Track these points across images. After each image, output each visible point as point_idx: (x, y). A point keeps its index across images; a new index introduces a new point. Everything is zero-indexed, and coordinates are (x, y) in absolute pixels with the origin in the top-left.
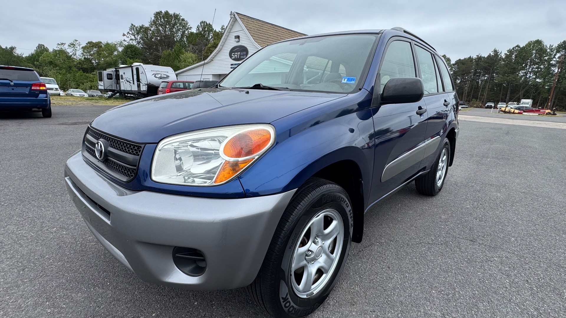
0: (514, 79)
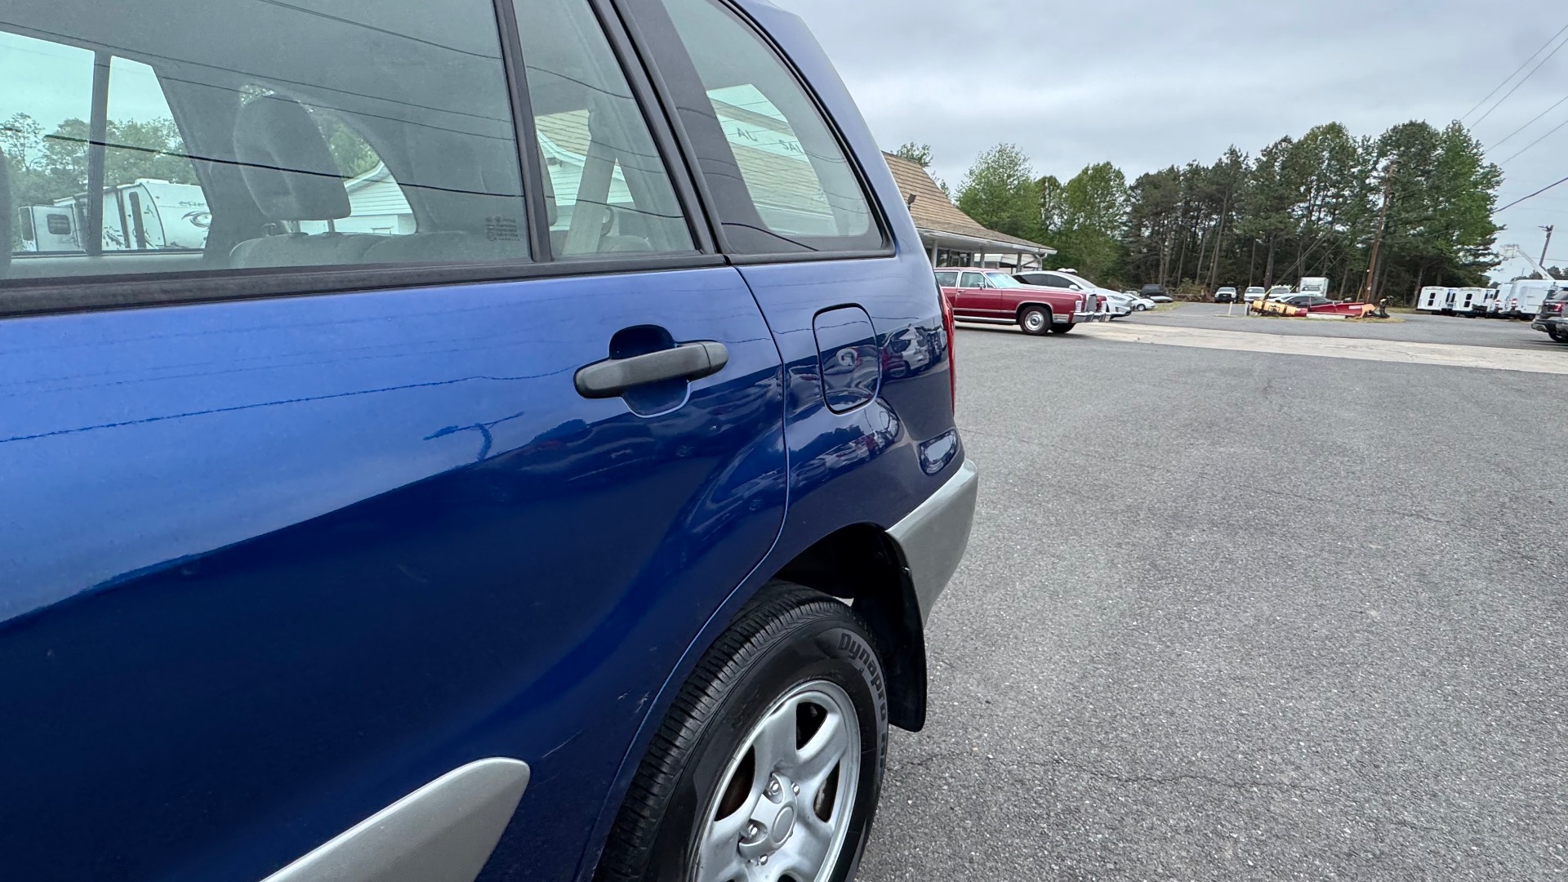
0: (1282, 226)
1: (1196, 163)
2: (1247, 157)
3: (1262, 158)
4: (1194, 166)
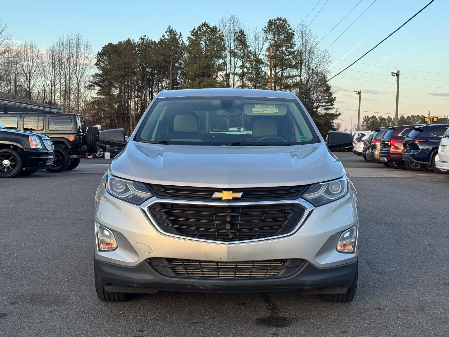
2: (181, 35)
3: (192, 37)
4: (145, 40)
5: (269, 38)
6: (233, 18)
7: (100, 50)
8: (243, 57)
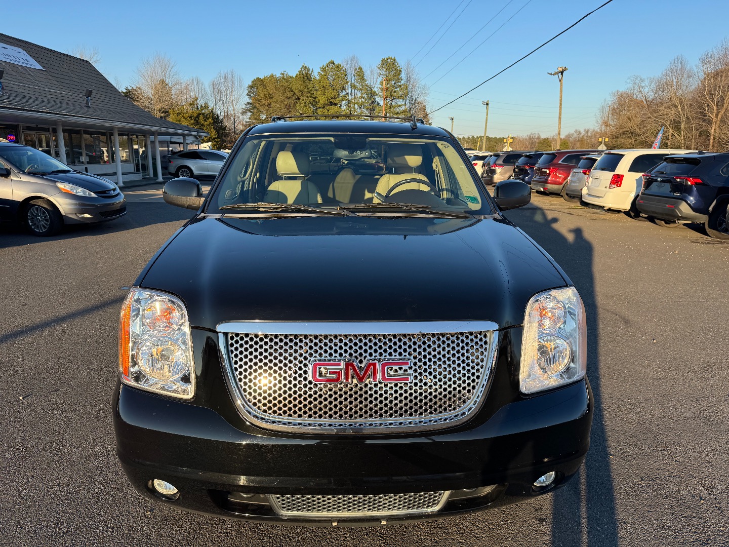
1: (286, 73)
2: (313, 71)
5: (382, 73)
6: (354, 57)
7: (250, 83)
8: (361, 90)
